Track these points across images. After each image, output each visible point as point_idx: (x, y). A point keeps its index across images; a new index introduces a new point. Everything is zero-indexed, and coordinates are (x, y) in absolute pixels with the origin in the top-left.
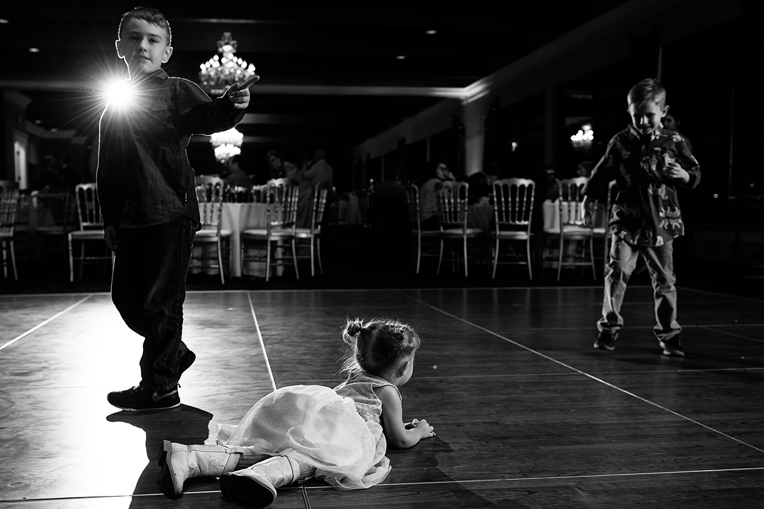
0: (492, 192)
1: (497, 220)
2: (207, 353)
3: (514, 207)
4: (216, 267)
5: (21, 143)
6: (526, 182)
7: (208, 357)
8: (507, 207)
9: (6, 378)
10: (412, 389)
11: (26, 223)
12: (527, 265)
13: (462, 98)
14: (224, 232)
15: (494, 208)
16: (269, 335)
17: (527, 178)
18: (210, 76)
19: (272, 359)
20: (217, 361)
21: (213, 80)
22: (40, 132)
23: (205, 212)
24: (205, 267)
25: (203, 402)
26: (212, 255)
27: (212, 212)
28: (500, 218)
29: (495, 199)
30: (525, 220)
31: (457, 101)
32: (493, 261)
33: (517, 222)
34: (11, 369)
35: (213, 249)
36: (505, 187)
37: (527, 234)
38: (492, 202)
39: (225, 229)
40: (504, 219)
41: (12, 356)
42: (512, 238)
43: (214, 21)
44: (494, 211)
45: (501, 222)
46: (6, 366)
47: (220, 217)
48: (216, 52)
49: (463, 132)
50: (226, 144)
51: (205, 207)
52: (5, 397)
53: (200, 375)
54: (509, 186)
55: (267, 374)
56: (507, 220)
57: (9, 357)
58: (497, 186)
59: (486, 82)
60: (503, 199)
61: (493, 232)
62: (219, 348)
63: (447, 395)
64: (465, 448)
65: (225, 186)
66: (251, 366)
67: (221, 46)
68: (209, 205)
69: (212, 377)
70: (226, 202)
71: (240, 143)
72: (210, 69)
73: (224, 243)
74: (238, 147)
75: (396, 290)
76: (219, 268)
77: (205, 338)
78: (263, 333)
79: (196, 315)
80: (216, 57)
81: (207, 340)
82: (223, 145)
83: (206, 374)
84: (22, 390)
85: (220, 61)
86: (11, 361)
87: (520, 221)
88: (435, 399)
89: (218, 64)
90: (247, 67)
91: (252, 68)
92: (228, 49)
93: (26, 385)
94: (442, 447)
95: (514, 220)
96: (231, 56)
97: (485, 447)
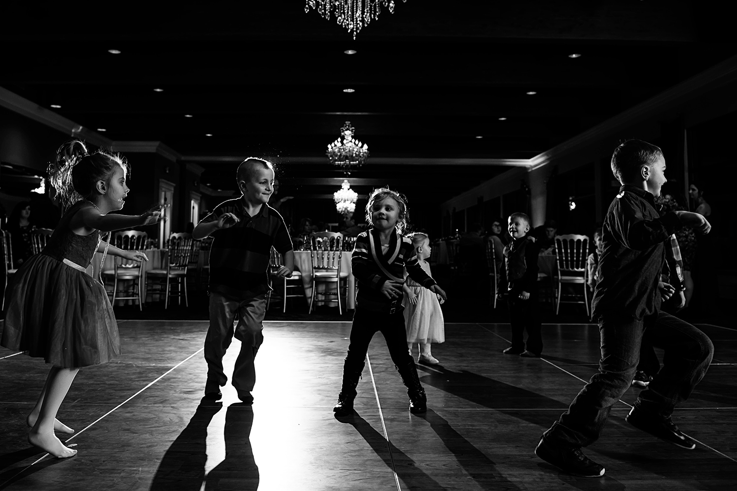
0: (555, 245)
1: (559, 267)
2: (328, 379)
3: (572, 257)
4: (336, 302)
5: (196, 200)
6: (582, 238)
7: (329, 383)
8: (567, 257)
9: (176, 395)
10: (492, 420)
11: (196, 263)
12: (585, 304)
13: (527, 166)
14: (343, 274)
15: (556, 257)
16: (377, 364)
17: (582, 234)
18: (334, 152)
19: (379, 386)
20: (336, 387)
21: (336, 155)
22: (209, 192)
23: (328, 259)
24: (328, 301)
25: (324, 426)
26: (333, 291)
27: (334, 259)
28: (562, 266)
29: (557, 251)
30: (582, 268)
31: (524, 169)
32: (556, 300)
33: (576, 269)
34: (181, 387)
35: (334, 286)
36: (565, 241)
37: (584, 279)
38: (554, 252)
39: (342, 272)
40: (565, 267)
41: (182, 375)
42: (572, 282)
43: (338, 113)
44: (557, 260)
45: (562, 269)
46: (177, 384)
47: (339, 262)
48: (340, 136)
49: (529, 192)
50: (345, 201)
51: (328, 255)
52: (175, 412)
53: (322, 400)
54: (568, 240)
55: (375, 401)
56: (567, 267)
57: (180, 376)
58: (558, 240)
59: (547, 155)
60: (563, 251)
61: (556, 277)
62: (337, 375)
63: (522, 427)
64: (537, 480)
65: (344, 239)
66: (363, 393)
67: (343, 132)
68: (332, 253)
69: (332, 402)
70: (345, 251)
71: (355, 200)
72: (334, 148)
73: (342, 282)
74: (354, 203)
75: (477, 324)
76: (338, 302)
77: (327, 365)
78: (372, 361)
79: (320, 343)
80: (339, 140)
81: (328, 367)
82: (343, 201)
83: (327, 398)
84: (188, 407)
85: (342, 142)
86: (181, 380)
87: (578, 268)
88: (512, 431)
89: (339, 144)
90: (362, 147)
91: (366, 147)
92: (348, 134)
93: (192, 402)
94: (518, 478)
95: (573, 268)
96: (350, 138)
97: (554, 479)
